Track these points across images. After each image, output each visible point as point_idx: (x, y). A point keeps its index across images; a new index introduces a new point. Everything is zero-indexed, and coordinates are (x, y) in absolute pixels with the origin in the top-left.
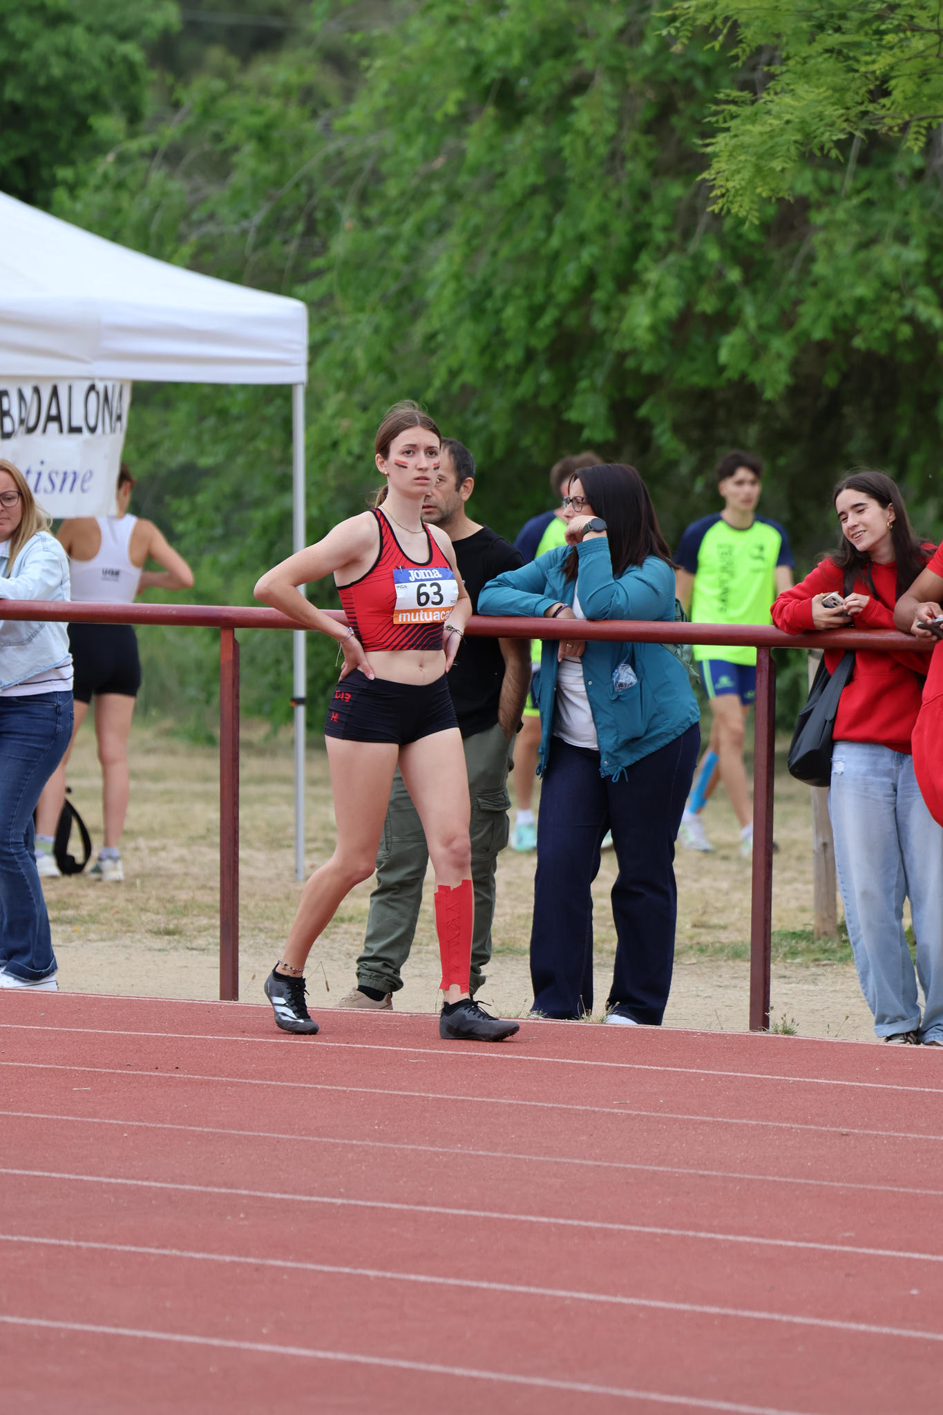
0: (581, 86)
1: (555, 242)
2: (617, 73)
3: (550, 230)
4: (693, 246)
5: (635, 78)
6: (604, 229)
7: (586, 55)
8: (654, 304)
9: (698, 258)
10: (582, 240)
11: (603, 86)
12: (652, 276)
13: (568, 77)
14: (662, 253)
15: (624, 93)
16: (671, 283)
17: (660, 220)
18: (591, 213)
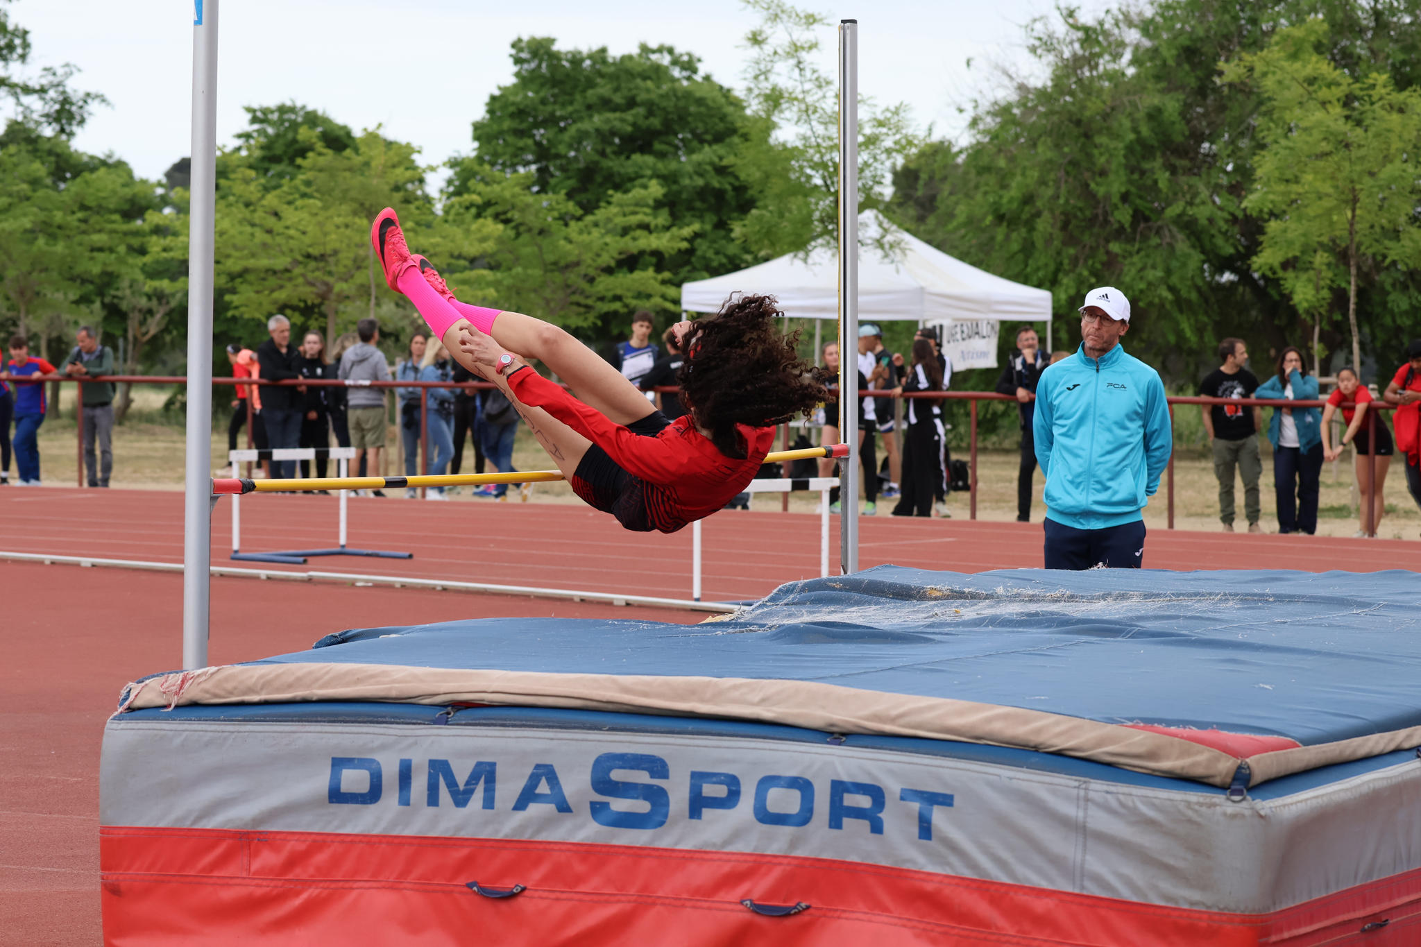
0: (1038, 214)
1: (1029, 269)
2: (1052, 211)
3: (1026, 265)
4: (1078, 270)
5: (1057, 212)
6: (1046, 265)
7: (1039, 204)
8: (1066, 291)
9: (1080, 274)
10: (1038, 269)
11: (1046, 215)
12: (1065, 281)
13: (1033, 211)
14: (1067, 273)
15: (1054, 217)
16: (1072, 284)
17: (1066, 261)
18: (1042, 260)
